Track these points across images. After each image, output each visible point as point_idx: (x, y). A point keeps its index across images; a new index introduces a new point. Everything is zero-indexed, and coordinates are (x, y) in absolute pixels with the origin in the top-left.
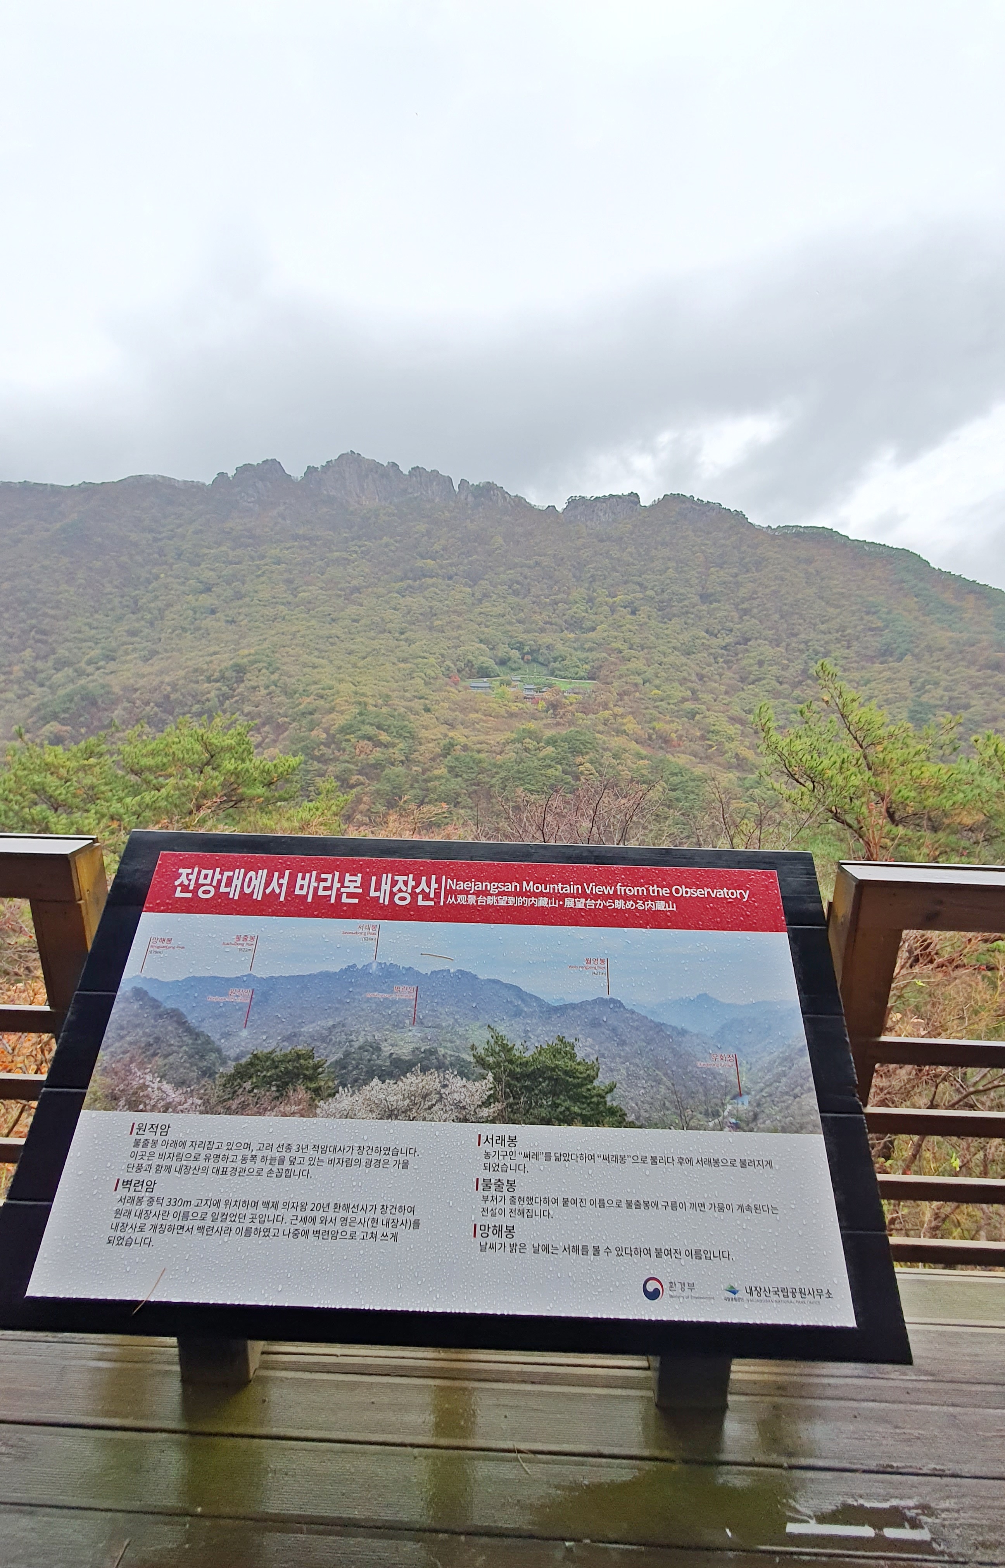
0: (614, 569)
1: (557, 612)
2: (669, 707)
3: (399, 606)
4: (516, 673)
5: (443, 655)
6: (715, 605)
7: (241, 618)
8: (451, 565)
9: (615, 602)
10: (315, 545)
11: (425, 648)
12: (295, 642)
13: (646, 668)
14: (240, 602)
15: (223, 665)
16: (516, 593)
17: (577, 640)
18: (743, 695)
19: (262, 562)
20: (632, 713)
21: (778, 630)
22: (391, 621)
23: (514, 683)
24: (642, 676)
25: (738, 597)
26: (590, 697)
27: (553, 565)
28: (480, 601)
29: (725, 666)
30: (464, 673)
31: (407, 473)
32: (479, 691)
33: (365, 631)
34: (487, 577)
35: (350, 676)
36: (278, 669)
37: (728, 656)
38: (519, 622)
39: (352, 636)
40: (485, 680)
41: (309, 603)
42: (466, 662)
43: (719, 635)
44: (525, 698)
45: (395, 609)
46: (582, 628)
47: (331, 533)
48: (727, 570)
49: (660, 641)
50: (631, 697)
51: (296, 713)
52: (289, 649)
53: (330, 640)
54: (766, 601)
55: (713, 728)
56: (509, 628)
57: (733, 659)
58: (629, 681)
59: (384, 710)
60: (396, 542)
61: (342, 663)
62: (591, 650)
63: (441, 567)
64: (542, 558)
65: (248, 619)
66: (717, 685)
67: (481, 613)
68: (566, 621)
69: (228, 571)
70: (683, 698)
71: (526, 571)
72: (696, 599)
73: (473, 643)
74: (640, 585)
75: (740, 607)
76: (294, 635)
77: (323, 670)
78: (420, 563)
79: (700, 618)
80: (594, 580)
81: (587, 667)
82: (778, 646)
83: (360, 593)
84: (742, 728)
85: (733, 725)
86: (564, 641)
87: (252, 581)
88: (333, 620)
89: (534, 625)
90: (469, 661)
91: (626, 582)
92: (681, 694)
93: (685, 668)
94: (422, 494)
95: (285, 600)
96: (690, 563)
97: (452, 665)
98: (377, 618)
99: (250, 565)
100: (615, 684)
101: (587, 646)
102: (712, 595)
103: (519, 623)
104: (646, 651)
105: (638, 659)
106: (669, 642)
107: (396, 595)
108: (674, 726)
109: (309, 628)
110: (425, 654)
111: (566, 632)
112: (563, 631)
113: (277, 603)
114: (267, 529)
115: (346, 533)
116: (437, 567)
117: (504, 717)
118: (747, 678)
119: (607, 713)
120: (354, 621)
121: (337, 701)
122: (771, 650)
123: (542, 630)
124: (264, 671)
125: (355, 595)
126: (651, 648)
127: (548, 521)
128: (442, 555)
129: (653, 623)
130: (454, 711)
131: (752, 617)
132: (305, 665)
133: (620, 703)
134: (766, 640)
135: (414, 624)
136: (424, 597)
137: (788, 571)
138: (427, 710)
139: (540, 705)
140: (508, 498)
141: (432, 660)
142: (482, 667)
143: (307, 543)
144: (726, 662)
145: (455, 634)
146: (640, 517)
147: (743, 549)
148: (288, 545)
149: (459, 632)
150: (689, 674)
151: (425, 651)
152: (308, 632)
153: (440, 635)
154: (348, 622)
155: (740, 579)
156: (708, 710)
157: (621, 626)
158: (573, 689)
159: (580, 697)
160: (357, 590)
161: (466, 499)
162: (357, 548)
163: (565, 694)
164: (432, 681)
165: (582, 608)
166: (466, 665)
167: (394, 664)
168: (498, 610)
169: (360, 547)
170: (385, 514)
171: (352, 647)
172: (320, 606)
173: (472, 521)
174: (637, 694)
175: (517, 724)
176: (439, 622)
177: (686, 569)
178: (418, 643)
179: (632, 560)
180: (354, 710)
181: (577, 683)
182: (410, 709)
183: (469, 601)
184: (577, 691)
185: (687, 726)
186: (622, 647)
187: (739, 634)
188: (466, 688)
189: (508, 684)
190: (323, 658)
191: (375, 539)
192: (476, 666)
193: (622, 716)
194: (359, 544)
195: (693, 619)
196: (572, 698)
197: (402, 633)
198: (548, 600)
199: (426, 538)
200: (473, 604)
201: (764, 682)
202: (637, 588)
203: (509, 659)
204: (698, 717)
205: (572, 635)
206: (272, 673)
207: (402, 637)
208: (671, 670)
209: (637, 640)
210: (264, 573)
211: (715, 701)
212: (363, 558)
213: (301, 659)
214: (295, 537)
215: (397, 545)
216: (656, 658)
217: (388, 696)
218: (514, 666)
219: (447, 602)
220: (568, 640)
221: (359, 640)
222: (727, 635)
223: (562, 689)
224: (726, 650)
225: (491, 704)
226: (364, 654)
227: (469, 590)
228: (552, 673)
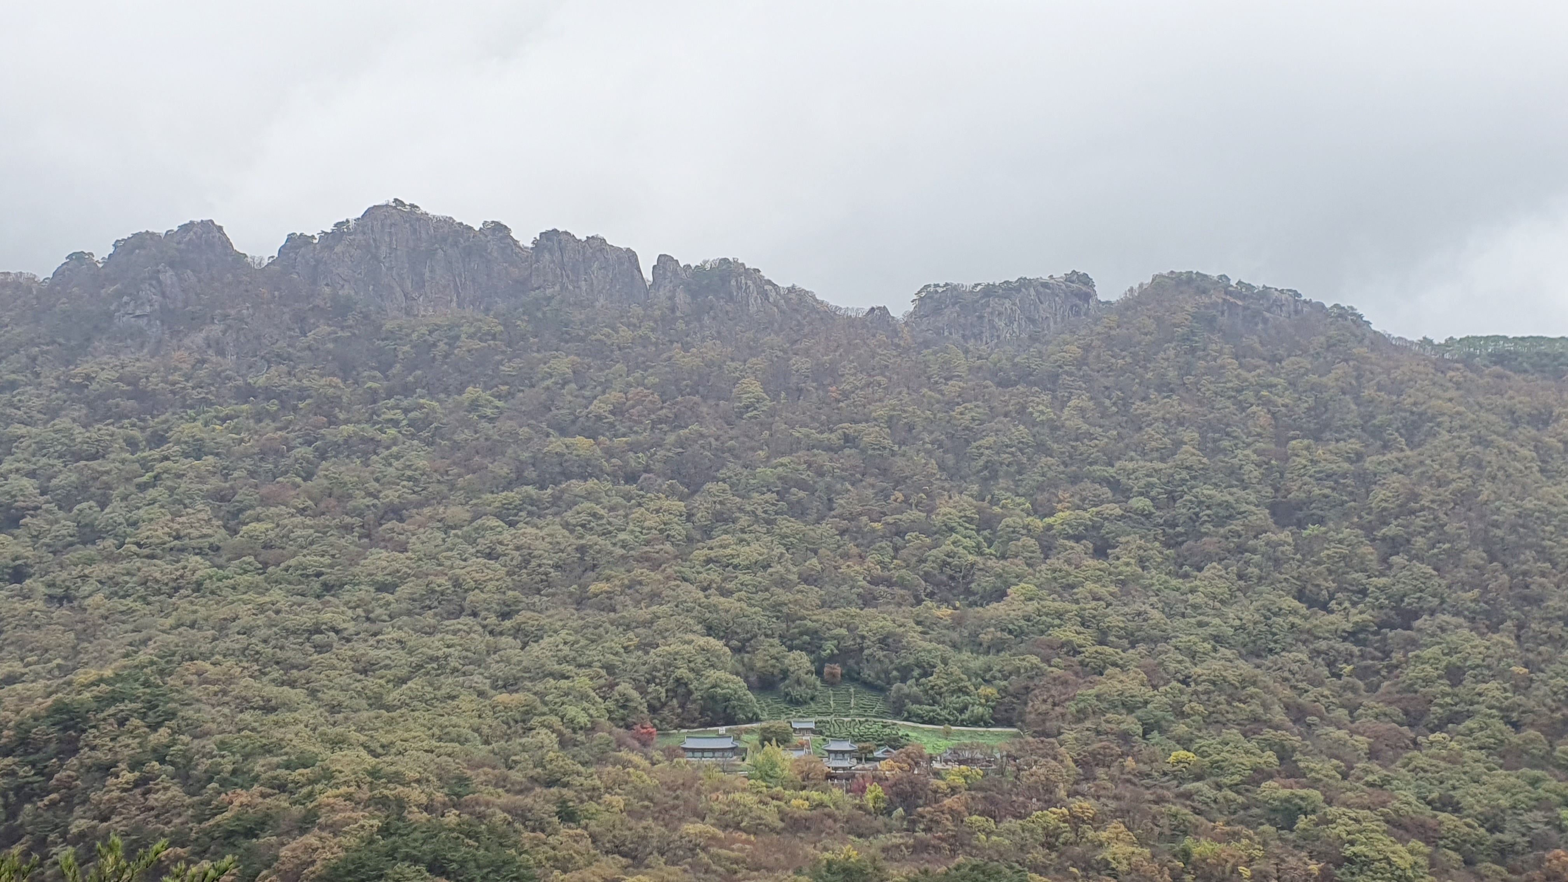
0: (1042, 448)
1: (903, 553)
2: (1220, 795)
3: (500, 549)
4: (802, 710)
5: (610, 669)
6: (1312, 530)
7: (86, 589)
8: (634, 447)
9: (1050, 527)
10: (295, 409)
11: (566, 650)
12: (221, 645)
13: (1148, 692)
14: (90, 551)
15: (29, 709)
16: (798, 511)
17: (958, 623)
18: (1420, 759)
19: (156, 453)
20: (1121, 814)
21: (1486, 590)
22: (479, 586)
23: (796, 739)
24: (1139, 713)
25: (1370, 511)
26: (1002, 772)
27: (888, 442)
28: (707, 532)
29: (1360, 684)
30: (666, 712)
31: (531, 246)
32: (708, 761)
33: (409, 613)
34: (723, 473)
35: (360, 730)
36: (173, 715)
37: (1363, 656)
38: (807, 579)
39: (375, 627)
40: (722, 730)
41: (267, 546)
42: (671, 684)
43: (1333, 604)
44: (829, 777)
45: (489, 556)
46: (969, 592)
47: (336, 380)
48: (1332, 445)
49: (1179, 622)
50: (1114, 770)
51: (207, 833)
52: (207, 665)
53: (317, 637)
54: (1444, 518)
55: (1349, 851)
56: (782, 595)
57: (1379, 665)
58: (1105, 726)
59: (452, 818)
60: (499, 397)
61: (341, 697)
62: (997, 647)
63: (609, 453)
64: (860, 426)
65: (107, 590)
66: (1342, 734)
67: (709, 561)
68: (927, 577)
69: (67, 477)
70: (1256, 770)
71: (822, 458)
72: (1261, 516)
73: (690, 636)
74: (1114, 484)
75: (1379, 534)
76: (222, 627)
77: (289, 717)
78: (556, 444)
79: (1277, 563)
80: (994, 476)
81: (989, 690)
82: (1494, 628)
83: (401, 520)
84: (1428, 850)
85: (1401, 840)
86: (925, 626)
87: (125, 498)
88: (327, 588)
89: (845, 588)
90: (678, 680)
91: (1075, 479)
92: (1248, 761)
93: (1252, 690)
94: (563, 287)
95: (205, 543)
96: (1236, 431)
97: (635, 694)
98: (442, 580)
99: (123, 461)
100: (1069, 736)
101: (985, 637)
102: (1299, 506)
103: (806, 581)
104: (1142, 648)
105: (1122, 667)
106: (1200, 624)
107: (494, 522)
108: (1238, 849)
109: (261, 609)
110: (566, 668)
111: (928, 603)
112: (919, 602)
113: (182, 550)
114: (176, 377)
115: (373, 378)
116: (599, 452)
117: (773, 830)
118: (1425, 713)
119: (1052, 816)
120: (382, 588)
121: (322, 799)
122: (1478, 641)
123: (868, 600)
124: (135, 721)
125: (389, 525)
126: (1155, 641)
127: (872, 342)
128: (612, 425)
129: (1154, 577)
130: (641, 817)
131: (1417, 557)
132: (244, 704)
133: (1084, 787)
134: (1457, 614)
135: (538, 591)
136: (566, 525)
137: (1488, 444)
138: (567, 816)
139: (869, 796)
140: (773, 295)
141: (582, 682)
142: (713, 698)
143: (273, 406)
144: (1362, 673)
145: (644, 613)
146: (1099, 329)
147: (1366, 393)
148: (226, 411)
149: (655, 608)
150: (1266, 707)
151: (565, 660)
152: (261, 620)
153: (605, 616)
154: (365, 592)
155: (1369, 463)
156: (1329, 802)
157: (1072, 586)
158: (955, 751)
159: (977, 771)
160: (396, 512)
161: (671, 298)
162: (398, 415)
163: (936, 765)
164: (580, 737)
165: (968, 542)
166: (672, 693)
167: (481, 694)
168: (752, 551)
169: (406, 411)
170: (471, 336)
171: (373, 653)
172: (294, 555)
173: (686, 348)
174: (1130, 762)
175: (810, 849)
176: (604, 586)
177: (1225, 443)
178: (546, 641)
179: (1085, 427)
180: (367, 823)
181: (963, 736)
182: (521, 814)
183: (679, 530)
184: (967, 754)
185: (1275, 845)
186: (1078, 640)
187: (1383, 600)
188: (671, 754)
189: (783, 740)
190: (292, 684)
191: (446, 391)
192: (697, 695)
193: (1098, 822)
194: (405, 403)
195: (1257, 565)
196: (955, 774)
197: (505, 616)
198: (877, 525)
199: (573, 386)
200: (690, 539)
201: (1470, 723)
202: (1106, 492)
203: (785, 674)
204: (1302, 822)
205: (945, 612)
206: (154, 727)
207: (507, 623)
208: (1216, 697)
209: (1114, 619)
210: (156, 477)
211: (1345, 777)
212: (413, 436)
213: (236, 690)
214: (246, 393)
215: (500, 404)
216: (1172, 666)
217: (462, 780)
218: (797, 692)
219: (622, 536)
220: (936, 622)
221: (391, 634)
222: (1354, 604)
223: (928, 751)
224: (1357, 643)
225: (737, 796)
226: (404, 672)
227: (679, 505)
228: (898, 710)
